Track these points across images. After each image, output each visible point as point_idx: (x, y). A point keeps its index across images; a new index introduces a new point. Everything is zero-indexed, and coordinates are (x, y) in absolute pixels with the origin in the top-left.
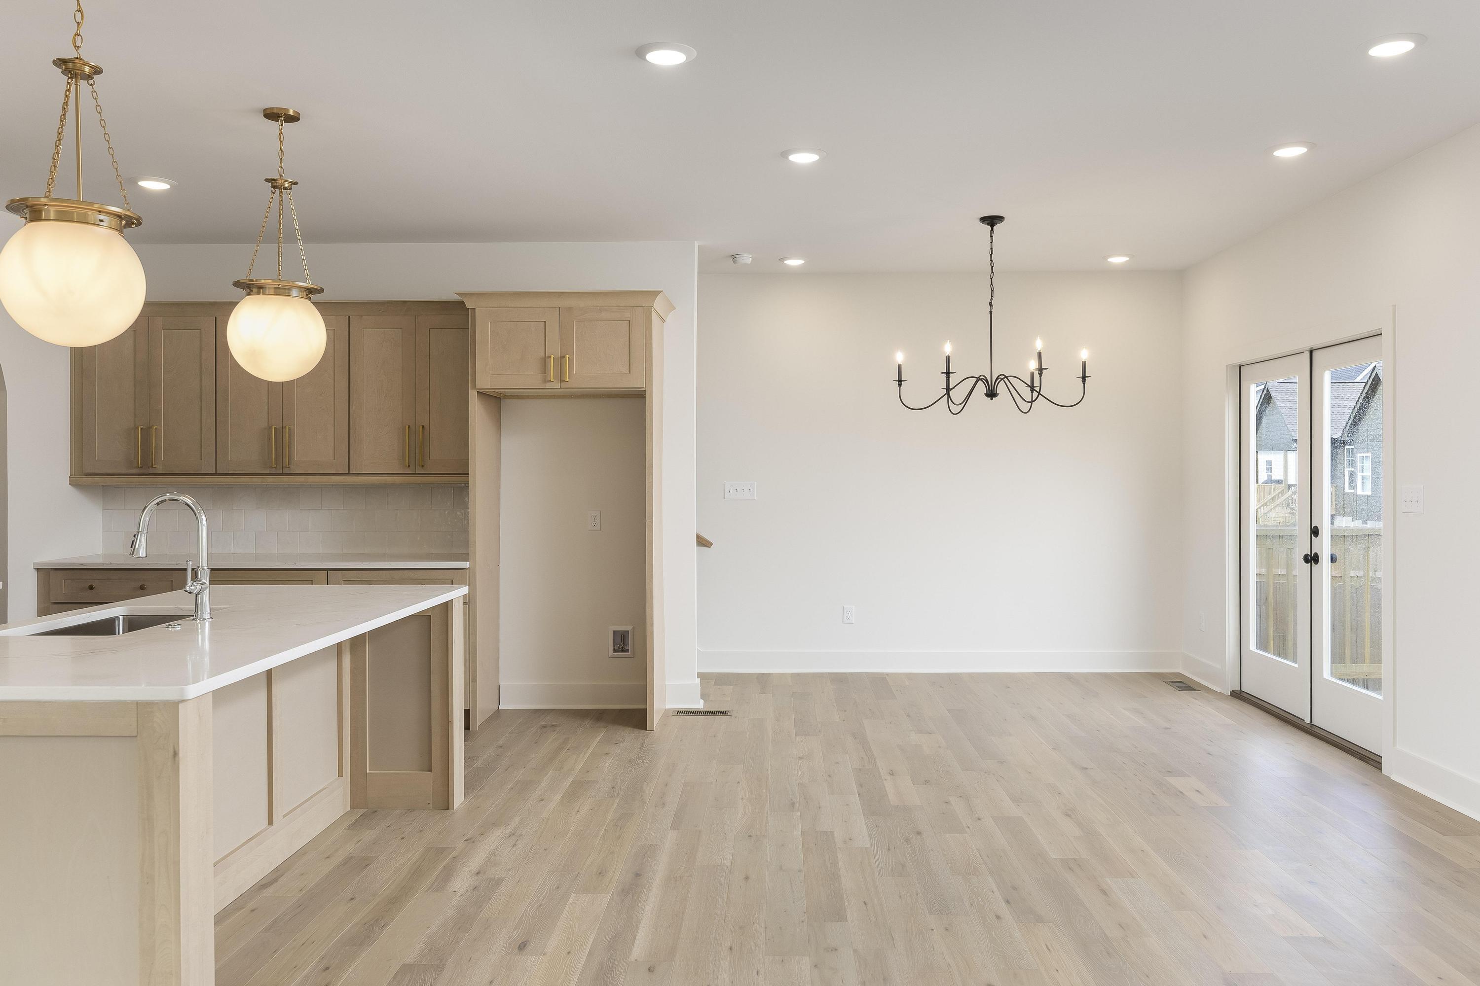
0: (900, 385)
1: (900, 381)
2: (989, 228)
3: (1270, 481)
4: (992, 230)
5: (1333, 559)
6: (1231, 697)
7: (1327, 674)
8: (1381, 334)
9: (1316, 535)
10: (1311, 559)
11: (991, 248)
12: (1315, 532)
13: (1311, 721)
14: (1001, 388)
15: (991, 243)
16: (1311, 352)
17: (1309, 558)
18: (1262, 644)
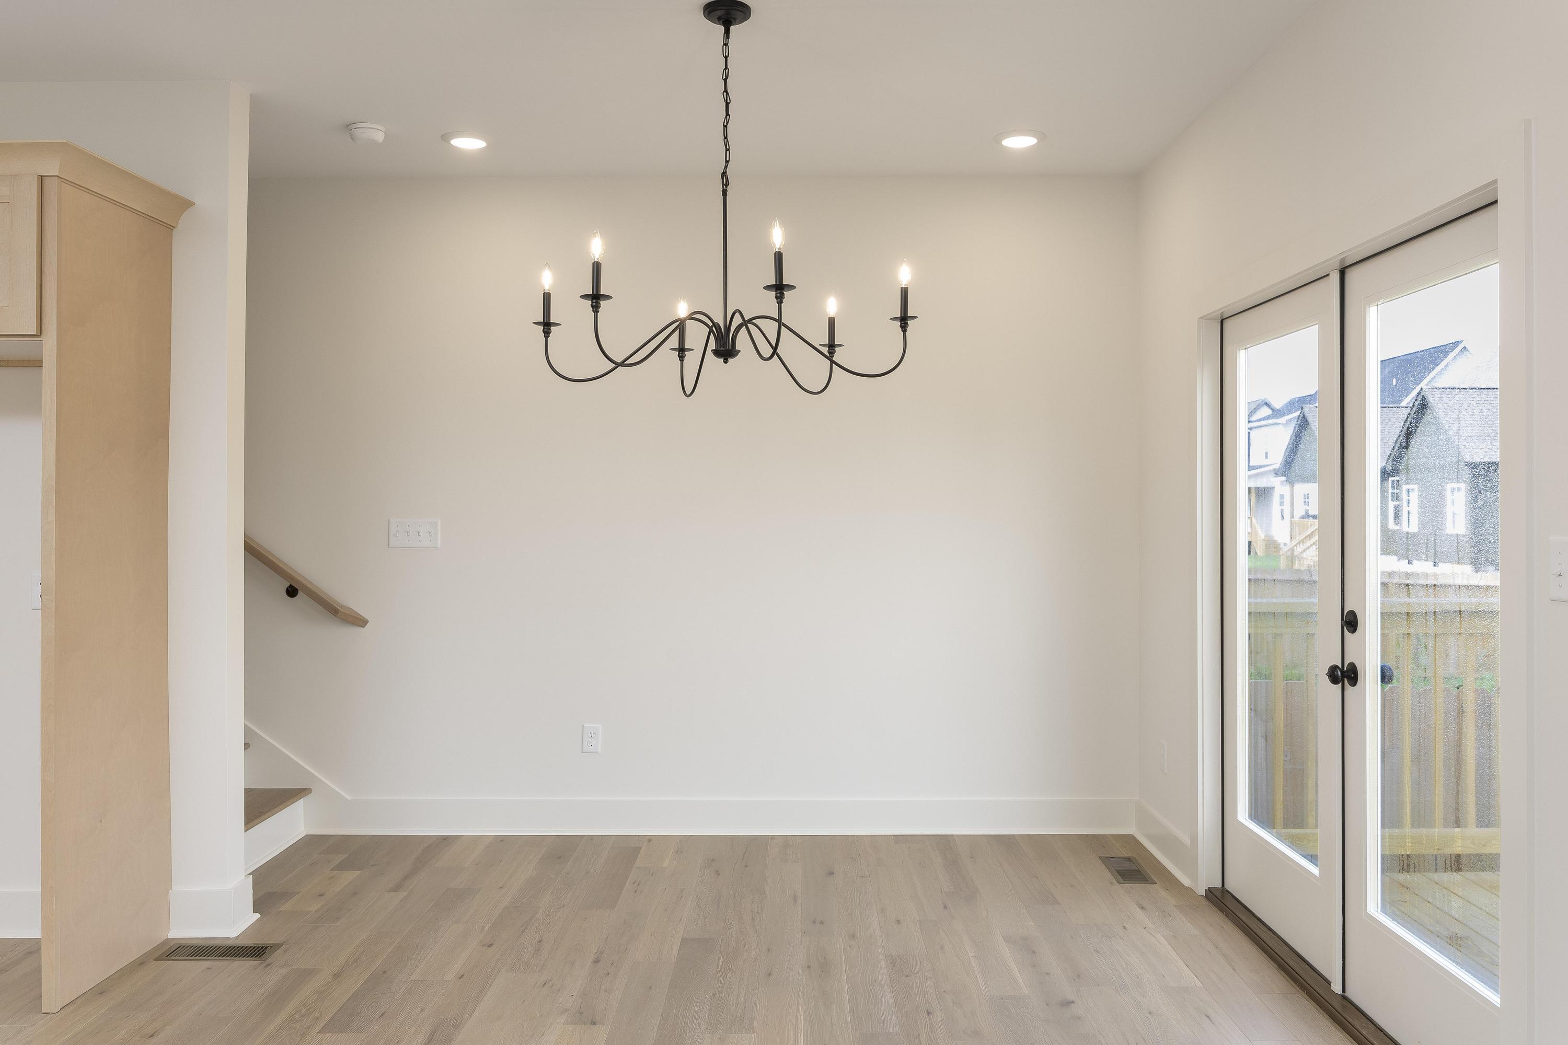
0: (547, 333)
1: (547, 325)
2: (721, 28)
3: (1307, 516)
4: (727, 32)
5: (1386, 676)
6: (1205, 902)
7: (1373, 905)
8: (1496, 202)
9: (1352, 628)
10: (1343, 676)
11: (726, 67)
12: (1350, 622)
13: (1344, 990)
14: (742, 341)
15: (726, 57)
16: (1342, 273)
17: (1339, 673)
18: (1260, 813)
